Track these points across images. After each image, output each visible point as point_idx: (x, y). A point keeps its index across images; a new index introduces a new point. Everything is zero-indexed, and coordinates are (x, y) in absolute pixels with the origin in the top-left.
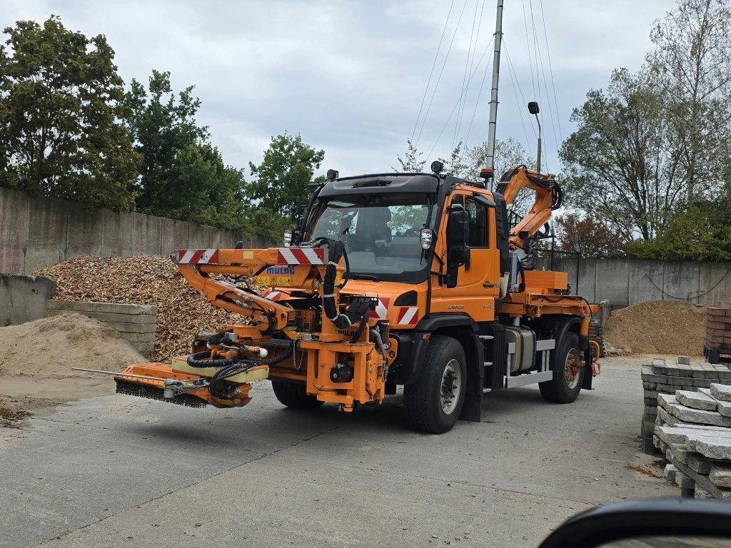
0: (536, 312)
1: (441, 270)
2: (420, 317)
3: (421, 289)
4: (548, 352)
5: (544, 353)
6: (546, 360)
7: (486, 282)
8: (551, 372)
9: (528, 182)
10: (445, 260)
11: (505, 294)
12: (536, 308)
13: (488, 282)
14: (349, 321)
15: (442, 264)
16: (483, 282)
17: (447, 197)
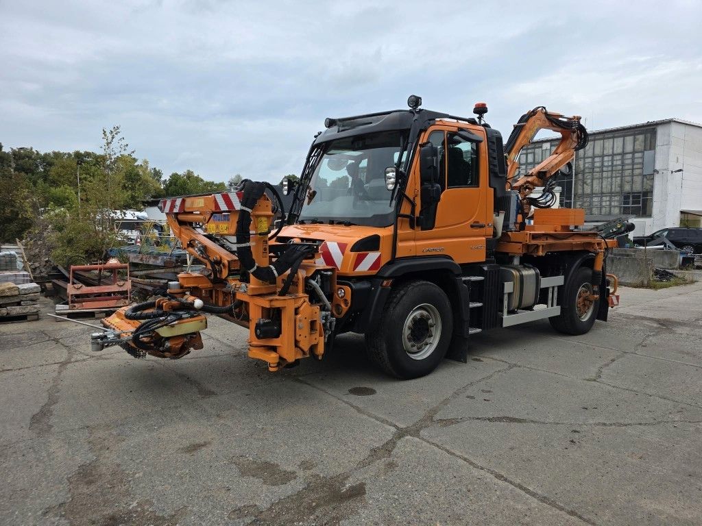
0: (538, 251)
1: (413, 211)
2: (383, 263)
3: (384, 233)
4: (556, 289)
5: (551, 290)
6: (553, 296)
7: (475, 222)
8: (559, 307)
9: (548, 123)
10: (418, 202)
11: (500, 234)
12: (538, 246)
13: (478, 222)
14: (275, 272)
15: (413, 205)
16: (471, 222)
17: (423, 134)
